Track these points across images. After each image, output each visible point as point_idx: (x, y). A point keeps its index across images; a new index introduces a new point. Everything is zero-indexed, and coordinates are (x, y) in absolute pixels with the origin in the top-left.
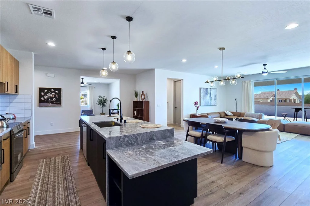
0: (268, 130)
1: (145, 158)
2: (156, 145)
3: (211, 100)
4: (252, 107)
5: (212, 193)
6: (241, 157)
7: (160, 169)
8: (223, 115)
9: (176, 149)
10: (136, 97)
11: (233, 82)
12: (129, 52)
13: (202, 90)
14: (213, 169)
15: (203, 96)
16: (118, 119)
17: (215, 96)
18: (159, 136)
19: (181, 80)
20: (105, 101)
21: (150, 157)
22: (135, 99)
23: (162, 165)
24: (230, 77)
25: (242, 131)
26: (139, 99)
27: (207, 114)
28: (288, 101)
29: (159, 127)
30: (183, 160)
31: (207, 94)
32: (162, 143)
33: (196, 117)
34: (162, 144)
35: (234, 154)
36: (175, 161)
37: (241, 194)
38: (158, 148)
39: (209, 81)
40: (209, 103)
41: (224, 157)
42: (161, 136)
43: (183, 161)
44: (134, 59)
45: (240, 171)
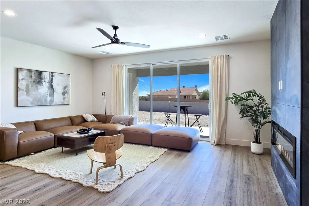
3: (52, 94)
15: (27, 85)
17: (65, 88)
28: (191, 98)
31: (39, 83)
40: (46, 100)
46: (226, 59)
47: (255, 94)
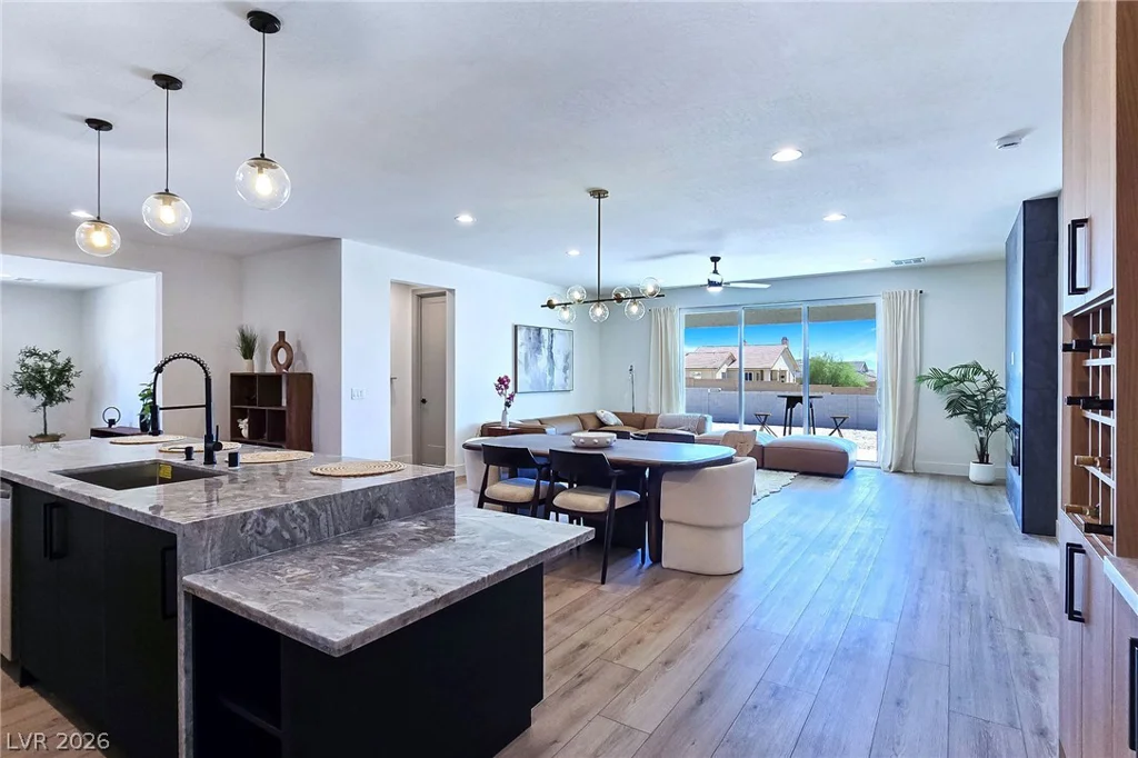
0: (728, 461)
1: (373, 581)
2: (395, 535)
3: (551, 371)
4: (677, 398)
5: (583, 679)
6: (657, 558)
7: (440, 607)
8: (592, 423)
9: (477, 540)
10: (245, 357)
11: (634, 309)
12: (262, 161)
13: (521, 334)
14: (578, 606)
15: (526, 354)
16: (189, 452)
17: (567, 357)
18: (400, 502)
19: (444, 294)
20: (62, 373)
21: (391, 577)
22: (243, 367)
23: (446, 592)
24: (624, 290)
25: (660, 470)
26: (261, 365)
27: (540, 421)
28: (767, 377)
29: (392, 469)
30: (510, 568)
31: (538, 349)
32: (416, 526)
33: (504, 432)
34: (418, 532)
35: (635, 551)
36: (486, 575)
37: (667, 663)
38: (407, 545)
39: (555, 302)
40: (545, 381)
41: (609, 561)
42: (410, 503)
43: (511, 574)
44: (286, 193)
45: (658, 599)
46: (915, 300)
47: (978, 369)
